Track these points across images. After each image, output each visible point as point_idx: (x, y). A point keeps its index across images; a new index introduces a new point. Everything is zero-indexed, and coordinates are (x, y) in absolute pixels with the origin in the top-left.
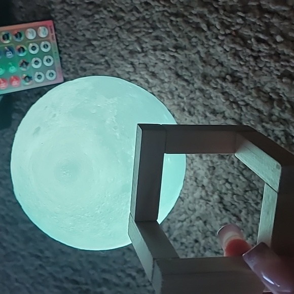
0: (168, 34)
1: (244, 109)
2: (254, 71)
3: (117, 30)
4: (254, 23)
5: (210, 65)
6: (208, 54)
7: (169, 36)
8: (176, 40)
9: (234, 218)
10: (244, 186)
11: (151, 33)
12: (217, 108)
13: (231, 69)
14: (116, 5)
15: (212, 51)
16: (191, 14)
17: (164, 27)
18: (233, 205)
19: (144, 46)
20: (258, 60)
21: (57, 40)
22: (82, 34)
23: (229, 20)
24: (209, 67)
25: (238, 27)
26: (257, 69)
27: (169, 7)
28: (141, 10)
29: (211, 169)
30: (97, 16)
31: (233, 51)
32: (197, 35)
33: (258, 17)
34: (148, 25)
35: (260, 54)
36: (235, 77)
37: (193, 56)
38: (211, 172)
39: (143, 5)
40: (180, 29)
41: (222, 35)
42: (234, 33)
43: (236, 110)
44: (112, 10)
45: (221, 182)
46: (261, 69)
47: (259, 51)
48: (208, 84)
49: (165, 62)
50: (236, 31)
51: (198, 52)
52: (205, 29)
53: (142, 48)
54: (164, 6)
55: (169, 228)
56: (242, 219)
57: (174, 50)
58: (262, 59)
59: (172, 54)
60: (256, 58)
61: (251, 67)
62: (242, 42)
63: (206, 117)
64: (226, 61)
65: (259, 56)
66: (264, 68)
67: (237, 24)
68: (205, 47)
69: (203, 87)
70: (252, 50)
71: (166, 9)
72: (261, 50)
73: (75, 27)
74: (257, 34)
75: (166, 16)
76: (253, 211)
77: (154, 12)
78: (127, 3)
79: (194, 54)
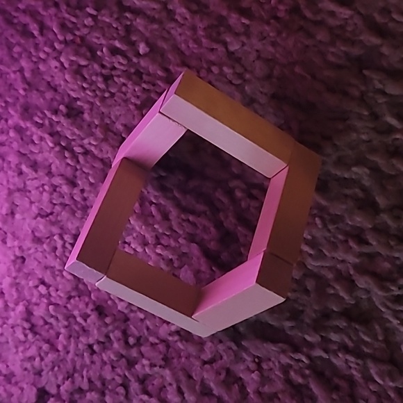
1: (81, 158)
4: (110, 25)
5: (37, 90)
6: (36, 72)
9: (45, 347)
10: (69, 288)
12: (39, 158)
13: (69, 95)
15: (42, 67)
16: (17, 9)
18: (46, 323)
20: (110, 82)
23: (74, 20)
24: (35, 92)
25: (85, 31)
26: (107, 95)
29: (19, 261)
33: (115, 16)
35: (113, 73)
36: (73, 109)
37: (12, 76)
38: (17, 266)
41: (61, 42)
42: (78, 40)
43: (69, 161)
45: (31, 284)
46: (113, 95)
48: (31, 119)
52: (36, 33)
56: (60, 348)
61: (98, 92)
63: (21, 173)
64: (62, 83)
66: (118, 94)
67: (85, 26)
68: (32, 61)
69: (22, 124)
72: (116, 65)
74: (111, 42)
76: (78, 333)
79: (15, 72)
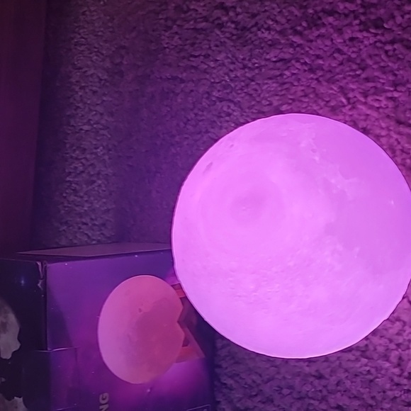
0: (383, 69)
3: (314, 84)
7: (384, 73)
8: (395, 75)
11: (359, 75)
14: (311, 52)
17: (376, 63)
19: (351, 95)
22: (268, 103)
27: (383, 35)
28: (345, 49)
30: (287, 73)
34: (354, 67)
39: (348, 43)
40: (399, 59)
44: (307, 60)
49: (381, 110)
53: (348, 99)
54: (376, 35)
57: (392, 89)
59: (389, 95)
71: (379, 37)
73: (259, 96)
75: (377, 48)
77: (362, 47)
78: (326, 46)
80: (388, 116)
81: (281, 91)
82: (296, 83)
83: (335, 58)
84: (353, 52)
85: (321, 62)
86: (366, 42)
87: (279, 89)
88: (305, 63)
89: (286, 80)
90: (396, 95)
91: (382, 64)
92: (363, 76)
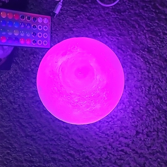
0: (117, 28)
2: (160, 48)
3: (88, 24)
7: (117, 29)
8: (121, 31)
11: (108, 27)
14: (90, 12)
17: (115, 25)
19: (102, 33)
21: (51, 27)
22: (67, 25)
27: (120, 16)
28: (104, 16)
30: (78, 17)
31: (150, 38)
32: (133, 30)
34: (106, 23)
39: (106, 14)
40: (124, 26)
44: (88, 14)
47: (164, 38)
49: (112, 42)
50: (153, 29)
51: (132, 38)
53: (101, 34)
54: (117, 15)
55: (100, 126)
57: (119, 36)
58: (165, 42)
59: (117, 37)
60: (162, 42)
62: (155, 34)
65: (163, 41)
70: (160, 38)
71: (118, 16)
73: (64, 21)
75: (117, 20)
77: (111, 17)
78: (97, 12)
80: (114, 44)
81: (74, 22)
82: (81, 22)
83: (99, 18)
84: (107, 18)
85: (93, 17)
86: (113, 16)
87: (74, 21)
88: (86, 15)
89: (77, 19)
90: (120, 38)
91: (117, 26)
92: (109, 28)
